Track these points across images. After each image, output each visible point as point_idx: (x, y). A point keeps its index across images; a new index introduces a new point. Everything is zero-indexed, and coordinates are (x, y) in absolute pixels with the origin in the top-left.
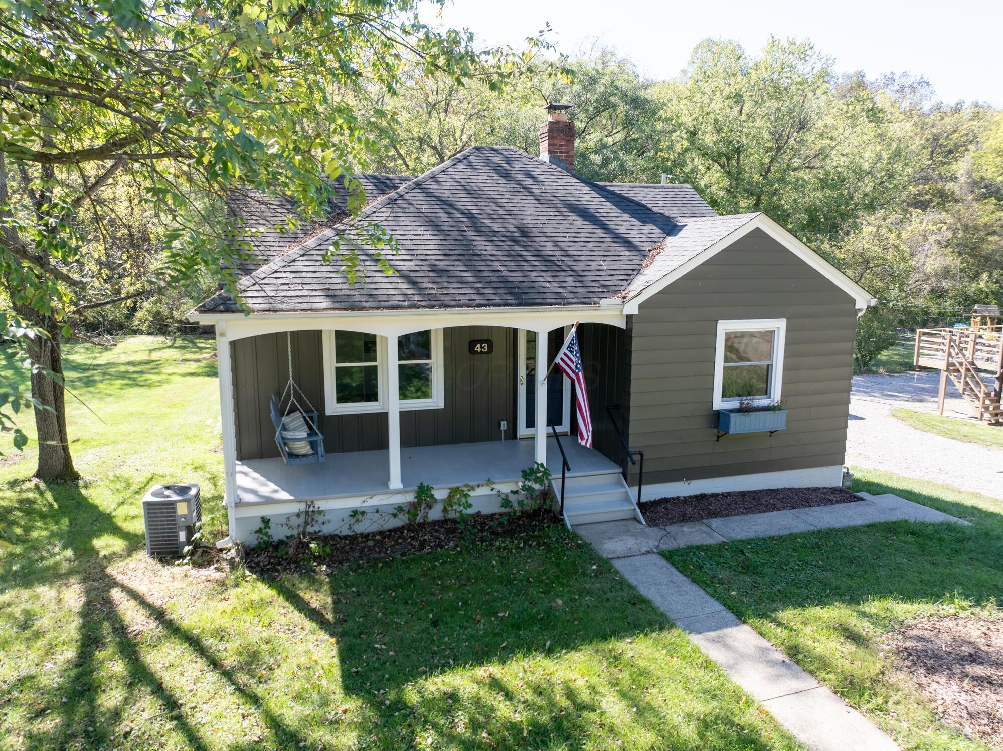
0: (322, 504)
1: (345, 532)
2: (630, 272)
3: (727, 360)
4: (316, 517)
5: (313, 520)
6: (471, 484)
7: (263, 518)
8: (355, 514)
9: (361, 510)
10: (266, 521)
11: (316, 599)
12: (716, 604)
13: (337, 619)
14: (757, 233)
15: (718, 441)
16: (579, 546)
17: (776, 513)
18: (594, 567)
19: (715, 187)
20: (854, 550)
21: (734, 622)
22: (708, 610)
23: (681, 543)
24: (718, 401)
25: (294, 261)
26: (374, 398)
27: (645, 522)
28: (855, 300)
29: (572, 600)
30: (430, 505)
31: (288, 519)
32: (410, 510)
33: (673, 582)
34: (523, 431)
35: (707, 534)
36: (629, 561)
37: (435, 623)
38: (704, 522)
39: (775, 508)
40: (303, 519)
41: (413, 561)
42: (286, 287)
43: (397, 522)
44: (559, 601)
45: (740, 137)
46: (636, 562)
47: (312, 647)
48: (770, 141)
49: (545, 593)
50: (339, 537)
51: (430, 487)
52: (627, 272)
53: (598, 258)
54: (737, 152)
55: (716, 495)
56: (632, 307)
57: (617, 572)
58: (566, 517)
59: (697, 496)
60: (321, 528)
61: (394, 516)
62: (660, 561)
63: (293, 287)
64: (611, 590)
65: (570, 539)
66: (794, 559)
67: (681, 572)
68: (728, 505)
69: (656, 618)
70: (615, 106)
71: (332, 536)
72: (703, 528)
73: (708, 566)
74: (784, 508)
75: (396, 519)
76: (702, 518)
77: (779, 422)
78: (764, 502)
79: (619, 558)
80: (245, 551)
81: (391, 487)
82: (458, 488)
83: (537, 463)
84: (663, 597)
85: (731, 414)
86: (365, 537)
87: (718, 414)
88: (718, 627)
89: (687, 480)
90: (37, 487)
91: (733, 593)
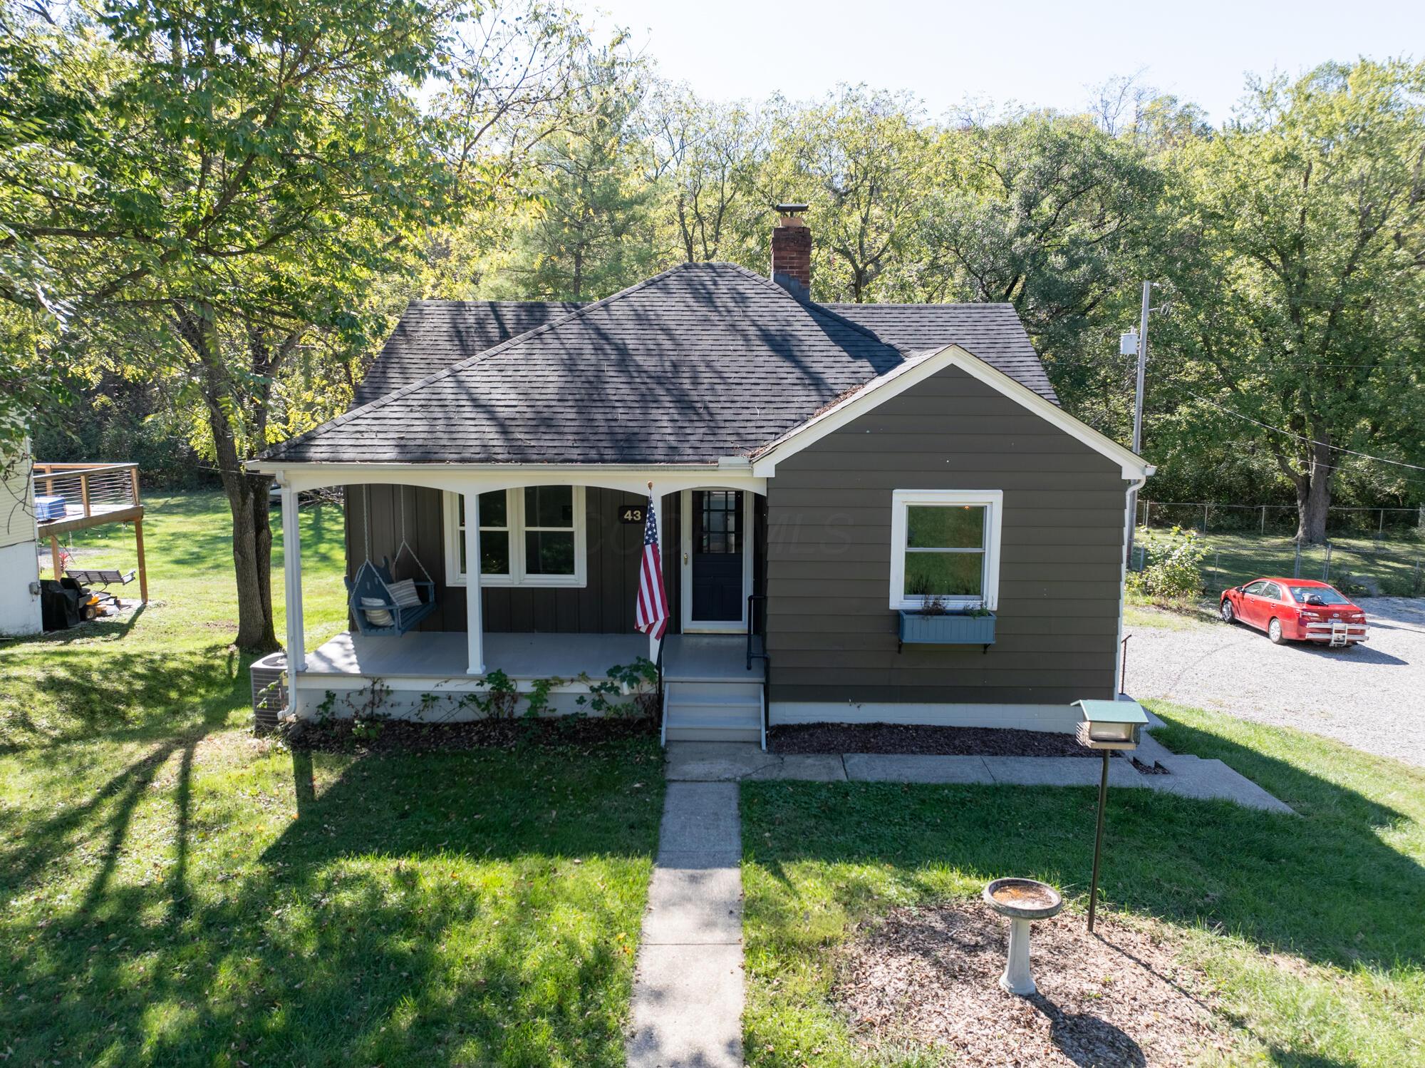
0: (394, 684)
1: (414, 719)
2: (789, 423)
3: (911, 541)
4: (384, 697)
5: (381, 700)
6: (563, 677)
7: (328, 692)
8: (429, 699)
9: (434, 695)
10: (330, 695)
11: (323, 778)
12: (735, 844)
13: (321, 798)
14: (952, 372)
15: (899, 652)
16: (649, 762)
17: (961, 757)
18: (637, 785)
19: (1270, 298)
20: (1009, 814)
21: (731, 865)
22: (717, 848)
23: (783, 775)
24: (898, 599)
25: (383, 406)
26: (505, 570)
27: (764, 747)
28: (1120, 467)
29: (571, 815)
30: (515, 697)
31: (348, 695)
32: (489, 701)
33: (716, 814)
34: (688, 624)
35: (831, 769)
36: (693, 786)
37: (404, 815)
38: (845, 756)
39: (968, 751)
40: (367, 697)
41: (455, 755)
42: (358, 435)
43: (471, 714)
44: (554, 813)
45: (1303, 219)
46: (701, 788)
47: (272, 818)
48: (1350, 225)
49: (550, 803)
50: (408, 723)
51: (510, 676)
52: (784, 423)
53: (756, 405)
54: (1298, 243)
55: (896, 726)
56: (766, 468)
57: (657, 794)
58: (663, 729)
59: (868, 725)
60: (390, 710)
61: (462, 704)
62: (731, 791)
63: (366, 435)
64: (626, 811)
65: (646, 752)
66: (908, 812)
67: (739, 805)
68: (901, 740)
69: (637, 843)
70: (1099, 183)
71: (401, 721)
72: (834, 761)
73: (780, 803)
74: (981, 753)
75: (465, 708)
76: (848, 751)
77: (983, 633)
78: (957, 742)
79: (684, 781)
80: (304, 725)
81: (469, 671)
82: (547, 681)
83: (638, 658)
84: (684, 827)
85: (905, 617)
86: (436, 726)
87: (898, 616)
88: (705, 867)
89: (854, 701)
90: (232, 654)
91: (767, 834)
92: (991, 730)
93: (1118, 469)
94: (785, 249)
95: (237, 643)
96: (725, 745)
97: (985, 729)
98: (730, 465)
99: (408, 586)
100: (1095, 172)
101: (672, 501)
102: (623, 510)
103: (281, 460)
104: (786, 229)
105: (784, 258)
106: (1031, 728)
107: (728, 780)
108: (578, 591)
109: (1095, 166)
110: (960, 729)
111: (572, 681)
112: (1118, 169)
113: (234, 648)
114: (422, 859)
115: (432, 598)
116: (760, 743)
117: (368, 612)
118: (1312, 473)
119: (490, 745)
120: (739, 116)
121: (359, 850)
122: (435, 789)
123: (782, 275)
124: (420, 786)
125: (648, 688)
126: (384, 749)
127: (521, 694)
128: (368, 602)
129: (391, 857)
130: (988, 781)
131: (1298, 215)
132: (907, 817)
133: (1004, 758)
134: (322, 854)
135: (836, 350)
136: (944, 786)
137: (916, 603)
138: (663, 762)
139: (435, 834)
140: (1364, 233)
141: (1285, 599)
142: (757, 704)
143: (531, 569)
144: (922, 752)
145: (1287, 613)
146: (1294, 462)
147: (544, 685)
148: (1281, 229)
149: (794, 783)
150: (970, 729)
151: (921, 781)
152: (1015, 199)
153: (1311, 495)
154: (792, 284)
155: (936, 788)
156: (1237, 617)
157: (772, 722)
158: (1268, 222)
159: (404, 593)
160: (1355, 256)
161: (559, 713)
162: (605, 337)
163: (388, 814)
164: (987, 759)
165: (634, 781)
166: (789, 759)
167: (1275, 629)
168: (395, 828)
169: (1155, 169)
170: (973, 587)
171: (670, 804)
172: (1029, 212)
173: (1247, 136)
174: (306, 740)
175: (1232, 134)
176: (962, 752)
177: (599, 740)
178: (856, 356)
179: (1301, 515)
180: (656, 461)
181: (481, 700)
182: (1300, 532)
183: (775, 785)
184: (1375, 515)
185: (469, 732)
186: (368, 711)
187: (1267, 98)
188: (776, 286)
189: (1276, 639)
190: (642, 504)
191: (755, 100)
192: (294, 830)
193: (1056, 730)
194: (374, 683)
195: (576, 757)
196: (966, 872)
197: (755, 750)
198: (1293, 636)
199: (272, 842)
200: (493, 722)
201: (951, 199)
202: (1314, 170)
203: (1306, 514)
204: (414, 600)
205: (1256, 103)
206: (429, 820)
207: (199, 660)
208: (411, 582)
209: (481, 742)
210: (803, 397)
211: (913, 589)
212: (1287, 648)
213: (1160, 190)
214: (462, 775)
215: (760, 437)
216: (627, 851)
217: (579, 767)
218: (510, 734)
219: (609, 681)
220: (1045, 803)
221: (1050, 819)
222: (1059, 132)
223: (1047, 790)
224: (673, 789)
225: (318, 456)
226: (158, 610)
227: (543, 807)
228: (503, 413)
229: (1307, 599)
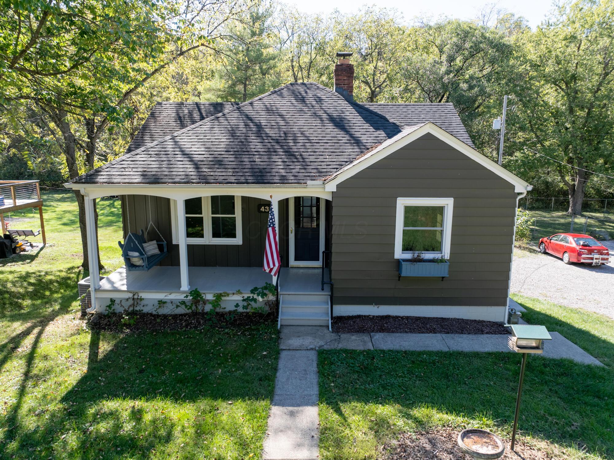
0: (144, 295)
1: (154, 313)
2: (343, 163)
3: (406, 224)
4: (139, 302)
5: (137, 303)
6: (228, 292)
7: (111, 299)
8: (161, 303)
9: (164, 301)
10: (112, 301)
11: (104, 347)
12: (315, 391)
13: (101, 360)
14: (429, 137)
15: (399, 280)
16: (271, 339)
17: (431, 335)
18: (265, 353)
19: (559, 103)
20: (459, 369)
21: (313, 404)
22: (306, 393)
23: (340, 346)
24: (399, 253)
25: (137, 154)
26: (202, 236)
27: (330, 329)
28: (514, 186)
29: (229, 372)
30: (205, 302)
31: (121, 301)
32: (192, 304)
33: (305, 370)
34: (292, 262)
35: (365, 342)
36: (293, 353)
37: (142, 371)
38: (372, 334)
39: (434, 331)
40: (131, 302)
41: (173, 334)
42: (123, 170)
43: (182, 310)
44: (220, 371)
45: (577, 67)
46: (298, 353)
47: (73, 373)
48: (599, 69)
49: (219, 364)
50: (151, 315)
51: (201, 292)
52: (341, 163)
53: (326, 154)
54: (574, 78)
55: (397, 317)
56: (332, 187)
57: (275, 359)
58: (279, 320)
59: (383, 316)
60: (142, 308)
61: (177, 306)
62: (313, 356)
63: (127, 170)
64: (258, 369)
65: (270, 334)
66: (406, 369)
67: (318, 365)
68: (400, 325)
69: (263, 391)
70: (483, 50)
71: (148, 314)
72: (366, 338)
73: (339, 364)
74: (440, 332)
75: (179, 308)
76: (373, 331)
77: (442, 271)
78: (428, 326)
79: (289, 350)
80: (100, 316)
81: (181, 289)
82: (221, 294)
83: (266, 283)
84: (288, 379)
85: (403, 263)
86: (165, 316)
87: (399, 263)
88: (299, 405)
89: (376, 304)
90: (80, 271)
91: (332, 384)
92: (445, 319)
93: (513, 187)
94: (340, 75)
95: (83, 266)
96: (310, 328)
97: (442, 318)
98: (313, 185)
99: (153, 244)
100: (481, 45)
101: (284, 204)
102: (260, 206)
103: (83, 183)
104: (342, 65)
105: (340, 80)
106: (465, 318)
107: (312, 349)
108: (238, 246)
109: (481, 42)
110: (429, 318)
111: (233, 294)
112: (491, 43)
113: (81, 268)
114: (147, 400)
115: (165, 250)
116: (328, 327)
117: (131, 258)
118: (576, 183)
119: (191, 327)
120: (318, 20)
121: (114, 395)
122: (160, 355)
123: (339, 88)
124: (152, 353)
125: (271, 298)
126: (137, 330)
127: (208, 300)
128: (131, 253)
129: (131, 398)
130: (446, 349)
131: (574, 65)
132: (406, 372)
133: (452, 335)
134: (94, 396)
135: (367, 126)
136: (424, 353)
137: (408, 255)
138: (279, 338)
139: (156, 383)
140: (606, 73)
141: (571, 243)
142: (327, 306)
143: (216, 234)
144: (411, 332)
145: (572, 250)
146: (568, 178)
147: (219, 297)
148: (567, 71)
149: (346, 351)
150: (434, 318)
151: (412, 349)
152: (444, 57)
153: (576, 193)
154: (344, 92)
155: (420, 353)
156: (547, 251)
157: (334, 315)
158: (561, 68)
159: (151, 248)
160: (600, 84)
161: (227, 310)
162: (251, 119)
163: (133, 371)
164: (444, 336)
165: (263, 350)
166: (343, 336)
167: (566, 257)
168: (136, 380)
169: (508, 43)
170: (436, 247)
171: (282, 364)
172: (450, 63)
173: (552, 28)
174: (100, 323)
175: (545, 27)
176: (431, 332)
177: (247, 325)
178: (377, 129)
179: (571, 202)
180: (275, 183)
181: (187, 304)
182: (570, 210)
183: (337, 352)
184: (602, 202)
185: (181, 320)
186: (131, 309)
187: (561, 9)
188: (336, 94)
189: (567, 262)
190: (268, 204)
191: (326, 13)
192: (83, 380)
193: (477, 319)
194: (134, 295)
195: (234, 335)
196: (440, 410)
197: (326, 331)
198: (575, 260)
199: (70, 388)
200: (195, 314)
201: (416, 57)
202: (583, 44)
203: (573, 202)
204: (157, 251)
205: (557, 12)
206: (154, 375)
207: (63, 274)
208: (155, 242)
209: (186, 326)
210: (350, 150)
211: (406, 248)
212: (572, 266)
213: (511, 53)
214: (175, 346)
215: (328, 170)
216: (257, 396)
217: (235, 341)
218: (202, 322)
219: (251, 295)
220: (477, 362)
221: (480, 373)
222: (465, 26)
223: (477, 355)
224: (283, 354)
225: (102, 180)
226: (51, 248)
227: (214, 367)
228: (197, 158)
229: (582, 243)
